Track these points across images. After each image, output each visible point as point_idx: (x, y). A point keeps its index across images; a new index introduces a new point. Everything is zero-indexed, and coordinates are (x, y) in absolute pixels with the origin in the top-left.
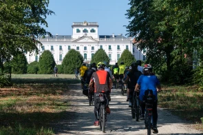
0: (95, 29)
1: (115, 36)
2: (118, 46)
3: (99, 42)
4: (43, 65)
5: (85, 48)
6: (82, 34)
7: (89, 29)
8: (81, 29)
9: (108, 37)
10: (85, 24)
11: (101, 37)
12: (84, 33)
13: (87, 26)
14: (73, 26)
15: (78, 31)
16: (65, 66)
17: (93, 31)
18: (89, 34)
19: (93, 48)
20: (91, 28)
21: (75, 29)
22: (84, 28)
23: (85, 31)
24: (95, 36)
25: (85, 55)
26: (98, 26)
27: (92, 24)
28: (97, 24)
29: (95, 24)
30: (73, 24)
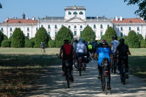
0: (83, 11)
1: (99, 18)
2: (101, 26)
3: (86, 22)
4: (39, 41)
5: (75, 27)
6: (72, 16)
7: (78, 12)
9: (93, 18)
10: (75, 8)
11: (88, 18)
12: (74, 15)
13: (77, 9)
14: (65, 10)
15: (70, 13)
16: (57, 41)
17: (81, 13)
18: (78, 16)
19: (81, 27)
20: (80, 11)
21: (67, 12)
22: (74, 11)
23: (75, 13)
24: (83, 17)
25: (75, 32)
26: (85, 10)
27: (81, 8)
28: (85, 8)
29: (83, 8)
30: (66, 8)
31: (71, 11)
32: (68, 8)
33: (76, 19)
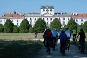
0: (53, 9)
1: (62, 13)
2: (64, 18)
3: (54, 16)
4: (23, 28)
5: (47, 19)
6: (46, 12)
7: (49, 10)
8: (45, 10)
9: (59, 14)
10: (47, 7)
11: (55, 14)
12: (47, 12)
13: (48, 8)
14: (41, 8)
15: (44, 11)
16: (35, 28)
17: (51, 10)
18: (49, 12)
19: (51, 19)
20: (50, 9)
21: (42, 10)
22: (47, 9)
23: (47, 11)
24: (52, 13)
25: (48, 22)
26: (54, 8)
27: (51, 7)
28: (53, 7)
29: (52, 7)
30: (41, 7)
31: (45, 9)
32: (43, 7)
33: (48, 14)
